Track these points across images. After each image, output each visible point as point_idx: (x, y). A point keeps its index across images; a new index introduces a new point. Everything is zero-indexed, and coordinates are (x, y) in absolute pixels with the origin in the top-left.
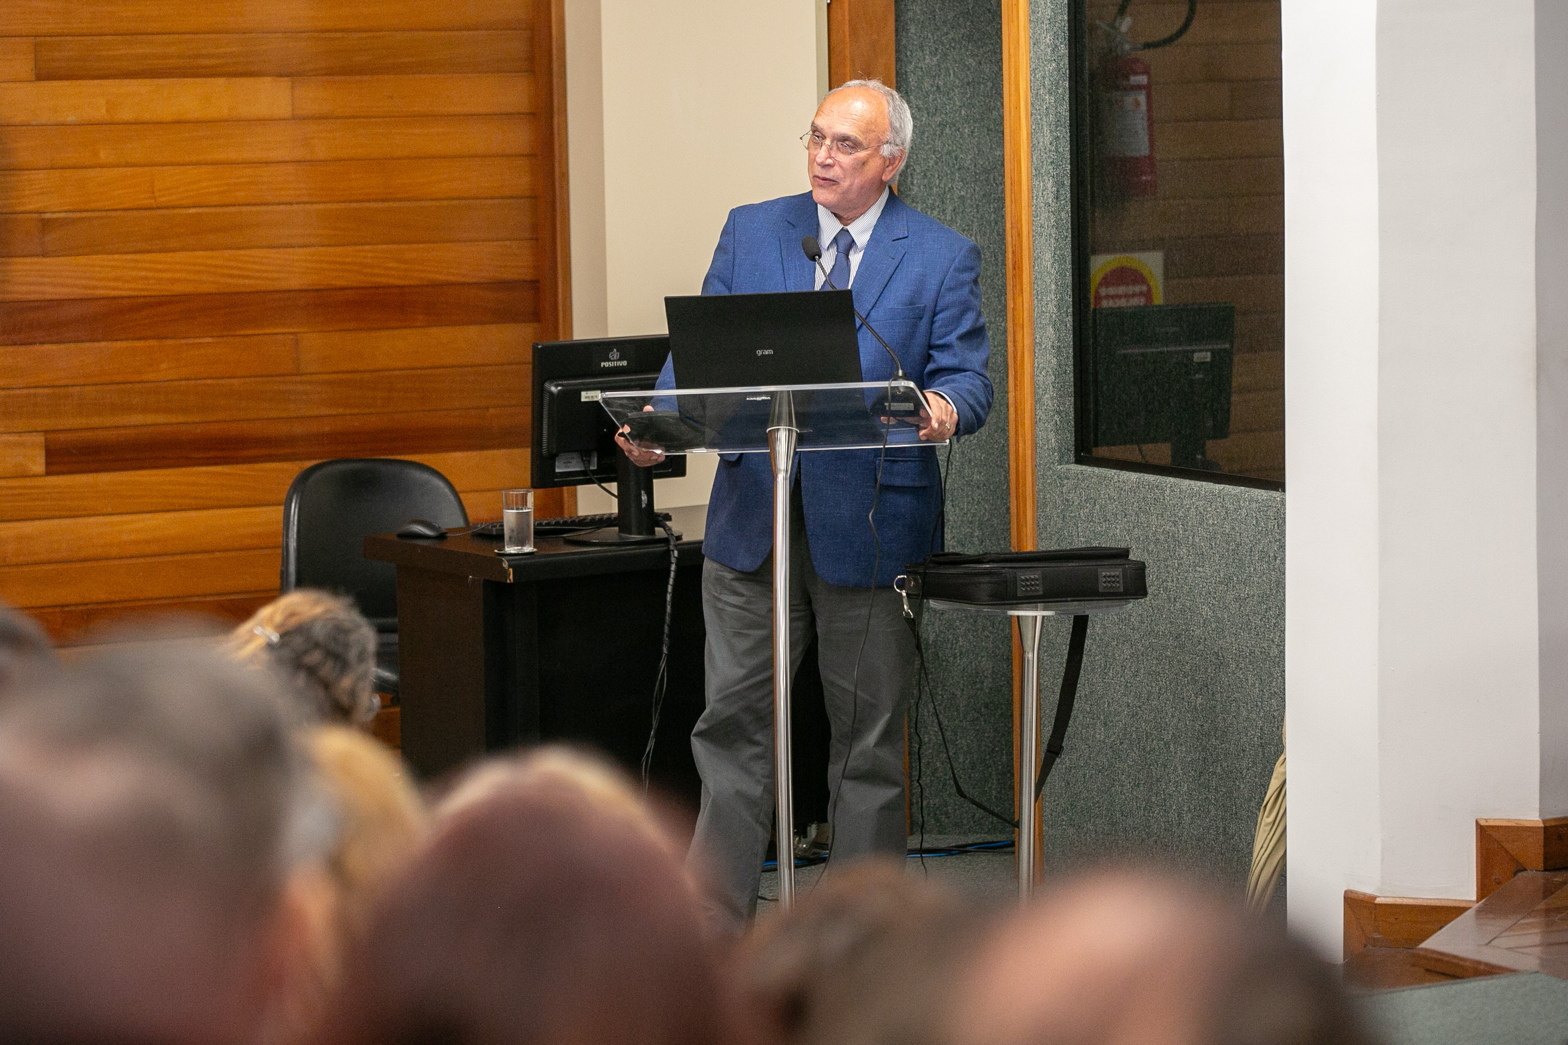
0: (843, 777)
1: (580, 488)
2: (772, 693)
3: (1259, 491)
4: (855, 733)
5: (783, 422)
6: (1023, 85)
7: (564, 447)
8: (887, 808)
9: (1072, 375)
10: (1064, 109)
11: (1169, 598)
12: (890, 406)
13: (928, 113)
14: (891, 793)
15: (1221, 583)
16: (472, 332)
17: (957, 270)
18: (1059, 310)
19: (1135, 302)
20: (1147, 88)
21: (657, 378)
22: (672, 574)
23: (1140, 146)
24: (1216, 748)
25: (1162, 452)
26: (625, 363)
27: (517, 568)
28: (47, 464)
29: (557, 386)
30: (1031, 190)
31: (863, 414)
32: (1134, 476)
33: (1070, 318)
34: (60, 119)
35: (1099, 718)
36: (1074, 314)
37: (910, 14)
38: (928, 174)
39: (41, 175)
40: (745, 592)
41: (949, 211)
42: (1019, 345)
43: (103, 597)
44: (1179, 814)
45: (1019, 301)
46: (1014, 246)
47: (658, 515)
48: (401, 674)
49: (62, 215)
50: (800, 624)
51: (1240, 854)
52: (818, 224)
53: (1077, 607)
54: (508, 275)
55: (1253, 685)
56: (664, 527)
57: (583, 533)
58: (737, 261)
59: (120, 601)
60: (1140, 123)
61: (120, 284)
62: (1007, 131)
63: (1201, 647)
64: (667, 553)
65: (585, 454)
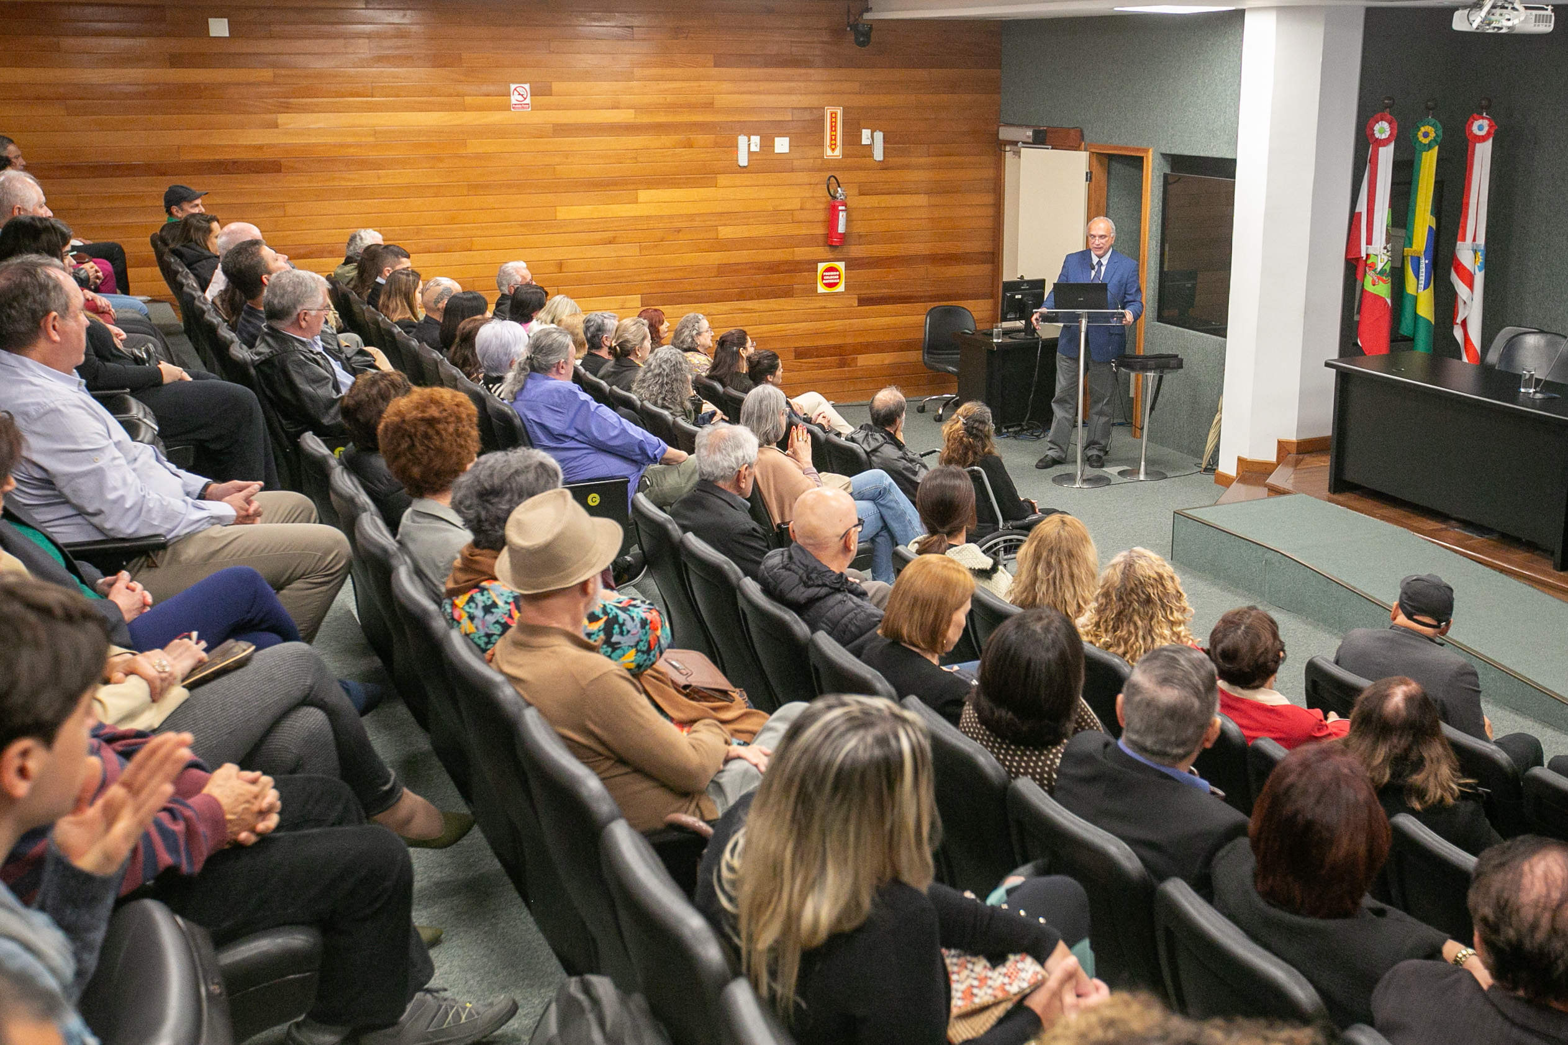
0: (1093, 414)
3: (1214, 336)
6: (1148, 214)
7: (1011, 310)
8: (1106, 423)
9: (1157, 297)
11: (1189, 371)
14: (1107, 418)
17: (1133, 271)
18: (1155, 278)
22: (1040, 349)
26: (1028, 288)
27: (997, 346)
28: (858, 303)
29: (1009, 293)
32: (1175, 328)
33: (1158, 280)
34: (866, 207)
37: (1111, 186)
39: (859, 220)
40: (1070, 363)
49: (864, 234)
51: (1202, 437)
52: (1093, 259)
53: (1161, 373)
54: (984, 251)
56: (1039, 336)
57: (1014, 334)
58: (1069, 270)
63: (1198, 382)
65: (1016, 313)
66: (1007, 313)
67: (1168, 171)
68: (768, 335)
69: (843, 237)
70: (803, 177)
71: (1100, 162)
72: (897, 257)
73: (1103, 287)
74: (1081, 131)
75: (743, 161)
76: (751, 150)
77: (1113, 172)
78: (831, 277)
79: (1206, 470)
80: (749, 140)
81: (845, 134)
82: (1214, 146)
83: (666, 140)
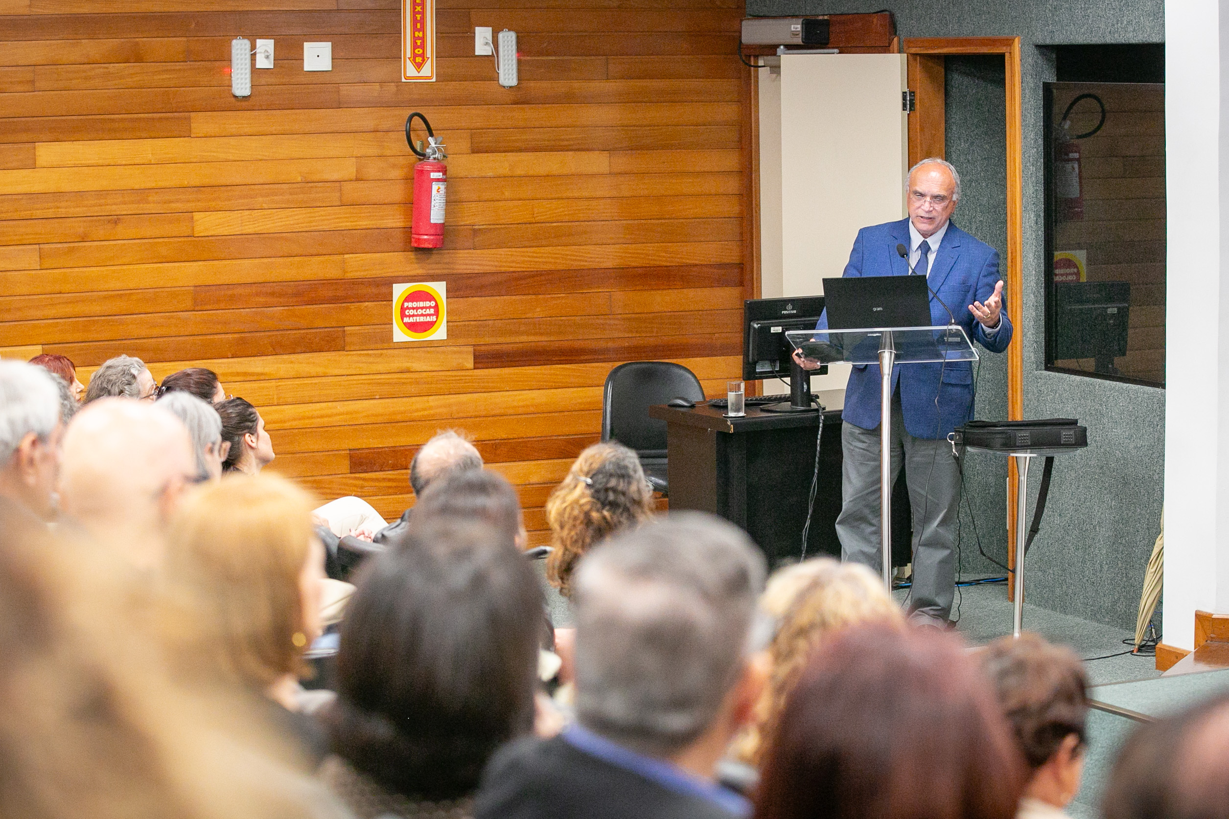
0: (919, 545)
1: (764, 380)
2: (880, 497)
3: (1149, 387)
4: (927, 520)
5: (886, 348)
6: (1018, 161)
7: (762, 356)
8: (943, 562)
9: (1044, 321)
10: (1041, 174)
11: (1097, 447)
12: (948, 339)
13: (963, 174)
14: (946, 552)
15: (1126, 438)
16: (706, 292)
17: (989, 266)
18: (1037, 285)
19: (1070, 278)
20: (1078, 160)
21: (818, 320)
22: (821, 429)
23: (1074, 192)
24: (1122, 530)
25: (1090, 363)
26: (795, 312)
27: (735, 425)
28: (475, 363)
29: (757, 324)
30: (1021, 218)
31: (932, 344)
32: (1078, 378)
33: (1043, 290)
34: (483, 175)
35: (1056, 511)
36: (1045, 287)
37: (953, 120)
38: (963, 208)
39: (473, 204)
40: (866, 441)
41: (974, 229)
42: (1014, 304)
43: (504, 436)
44: (1101, 566)
45: (1014, 279)
46: (1012, 249)
47: (812, 396)
48: (670, 482)
49: (484, 227)
50: (896, 459)
51: (1135, 588)
52: (910, 238)
53: (1049, 452)
54: (727, 261)
55: (1144, 495)
56: (816, 402)
57: (771, 405)
58: (865, 257)
59: (514, 439)
60: (1075, 181)
61: (514, 265)
62: (1008, 186)
63: (1115, 474)
64: (818, 417)
65: (773, 361)
66: (755, 363)
67: (1051, 78)
68: (295, 424)
69: (443, 231)
70: (365, 119)
71: (927, 70)
72: (550, 272)
73: (918, 284)
74: (892, 16)
75: (241, 85)
76: (258, 66)
77: (954, 92)
78: (420, 312)
79: (1141, 648)
80: (253, 47)
81: (440, 35)
82: (1129, 22)
83: (91, 48)
